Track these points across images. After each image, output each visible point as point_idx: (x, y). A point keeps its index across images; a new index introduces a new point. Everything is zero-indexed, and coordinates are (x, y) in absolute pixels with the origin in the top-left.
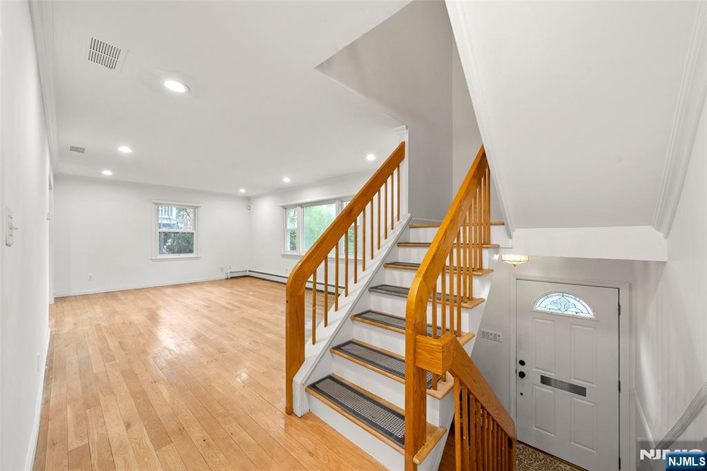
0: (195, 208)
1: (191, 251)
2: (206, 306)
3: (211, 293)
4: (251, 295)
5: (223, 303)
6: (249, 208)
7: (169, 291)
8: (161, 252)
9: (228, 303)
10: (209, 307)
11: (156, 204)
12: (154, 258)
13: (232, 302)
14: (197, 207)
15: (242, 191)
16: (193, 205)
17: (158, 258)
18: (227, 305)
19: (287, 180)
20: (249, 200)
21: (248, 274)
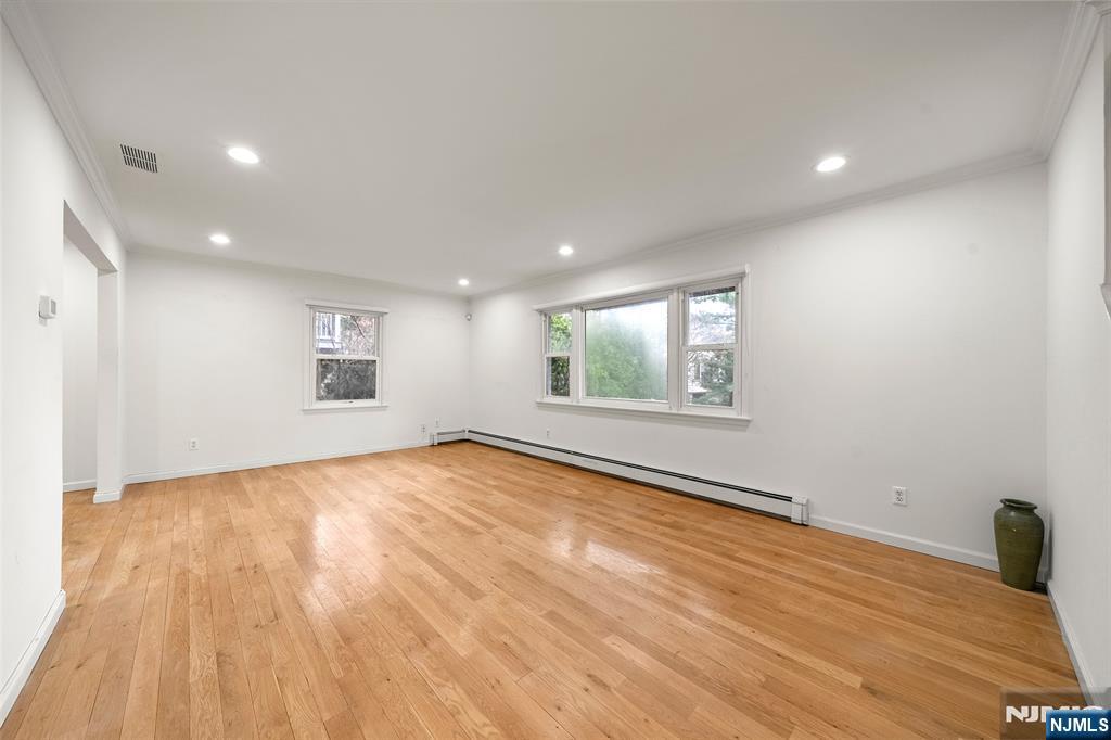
0: (380, 315)
1: (371, 395)
2: (412, 516)
3: (413, 478)
4: (495, 487)
5: (445, 509)
6: (469, 317)
7: (334, 472)
8: (320, 398)
9: (456, 509)
10: (421, 520)
11: (311, 307)
12: (306, 408)
13: (464, 505)
14: (383, 314)
15: (464, 282)
16: (375, 309)
17: (314, 408)
18: (457, 516)
19: (566, 251)
20: (469, 304)
21: (467, 436)
